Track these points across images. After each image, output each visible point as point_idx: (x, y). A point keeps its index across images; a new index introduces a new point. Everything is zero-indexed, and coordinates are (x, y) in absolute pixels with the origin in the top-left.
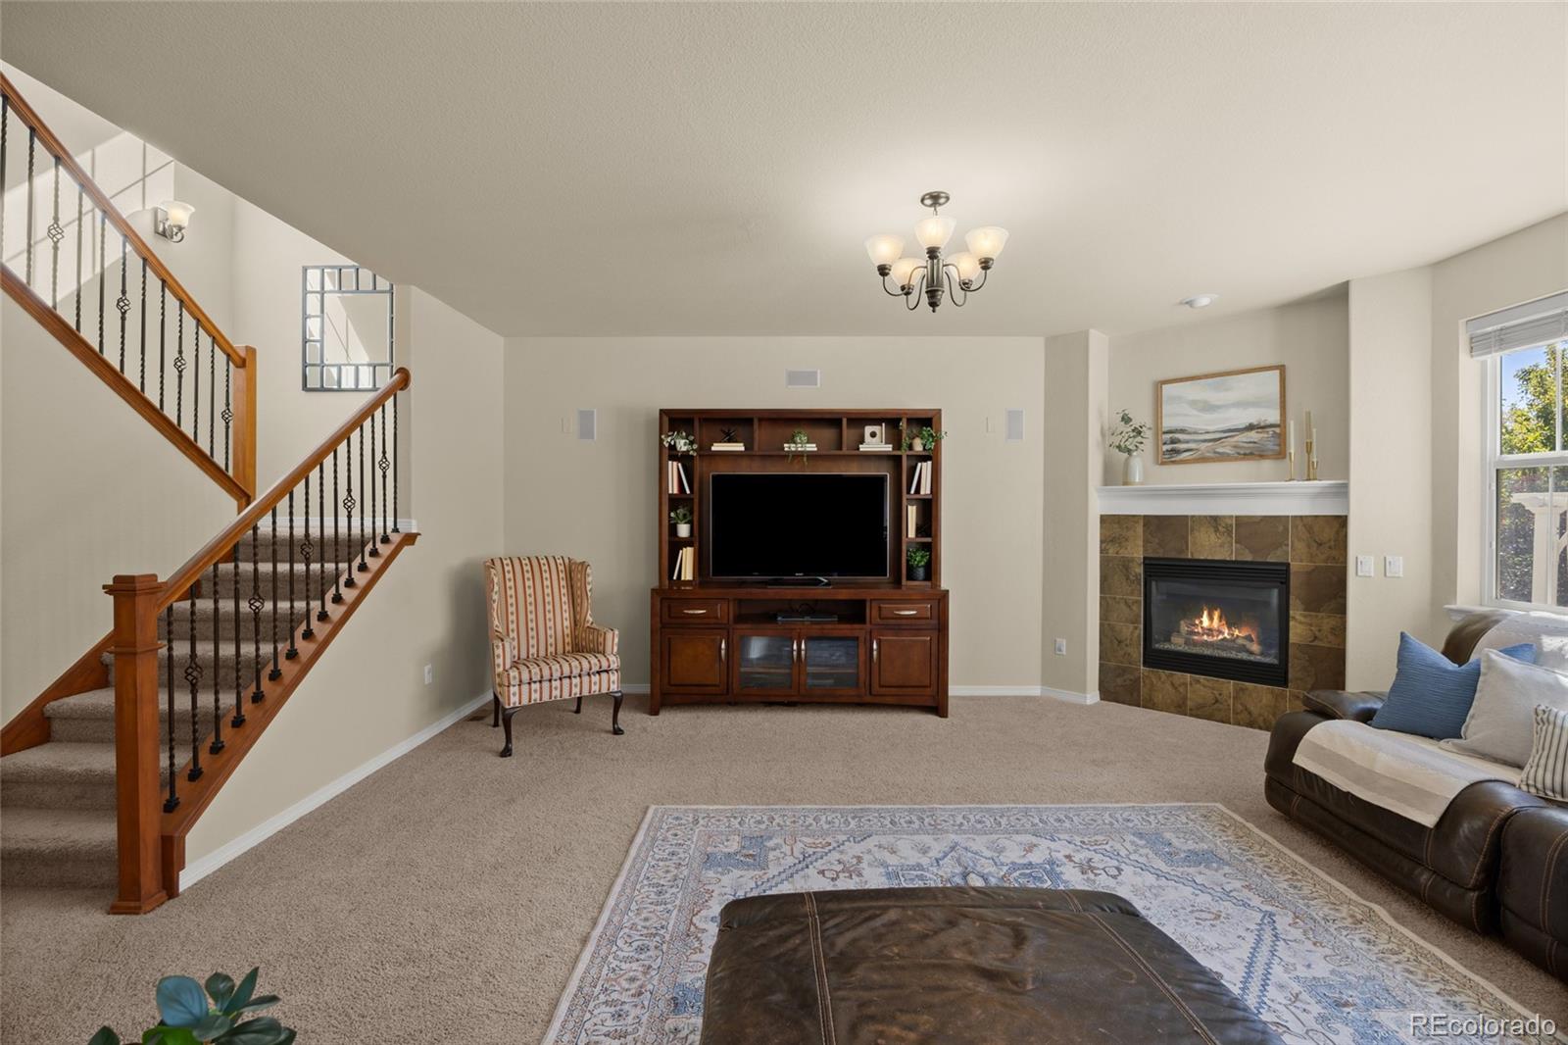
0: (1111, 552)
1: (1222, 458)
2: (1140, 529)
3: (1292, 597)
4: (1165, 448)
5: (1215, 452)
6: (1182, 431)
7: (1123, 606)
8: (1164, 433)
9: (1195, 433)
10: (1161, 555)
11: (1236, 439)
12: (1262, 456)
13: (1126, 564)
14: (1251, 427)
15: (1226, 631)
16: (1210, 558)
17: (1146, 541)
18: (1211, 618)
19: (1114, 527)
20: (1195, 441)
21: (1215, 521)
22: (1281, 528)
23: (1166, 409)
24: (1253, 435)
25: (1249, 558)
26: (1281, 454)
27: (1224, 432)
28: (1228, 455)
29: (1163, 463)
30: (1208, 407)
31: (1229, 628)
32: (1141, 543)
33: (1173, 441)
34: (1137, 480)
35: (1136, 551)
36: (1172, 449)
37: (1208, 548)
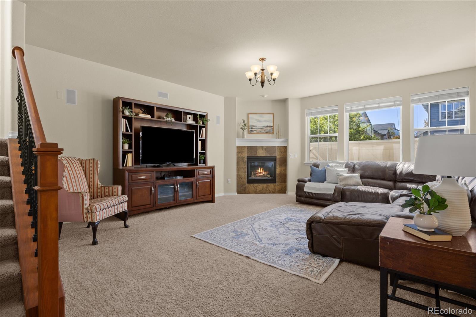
0: (239, 155)
1: (262, 133)
2: (246, 149)
3: (277, 164)
4: (250, 130)
5: (261, 132)
6: (254, 126)
7: (242, 169)
8: (250, 126)
9: (256, 127)
10: (251, 156)
11: (265, 129)
12: (270, 133)
13: (243, 159)
14: (268, 126)
15: (264, 173)
16: (261, 156)
17: (247, 152)
18: (261, 170)
19: (240, 149)
20: (257, 129)
21: (262, 147)
22: (275, 149)
23: (250, 120)
24: (268, 128)
25: (269, 156)
26: (273, 133)
27: (263, 127)
28: (263, 132)
29: (250, 134)
30: (259, 121)
31: (264, 172)
32: (246, 153)
33: (252, 128)
34: (245, 137)
35: (245, 155)
37: (261, 154)
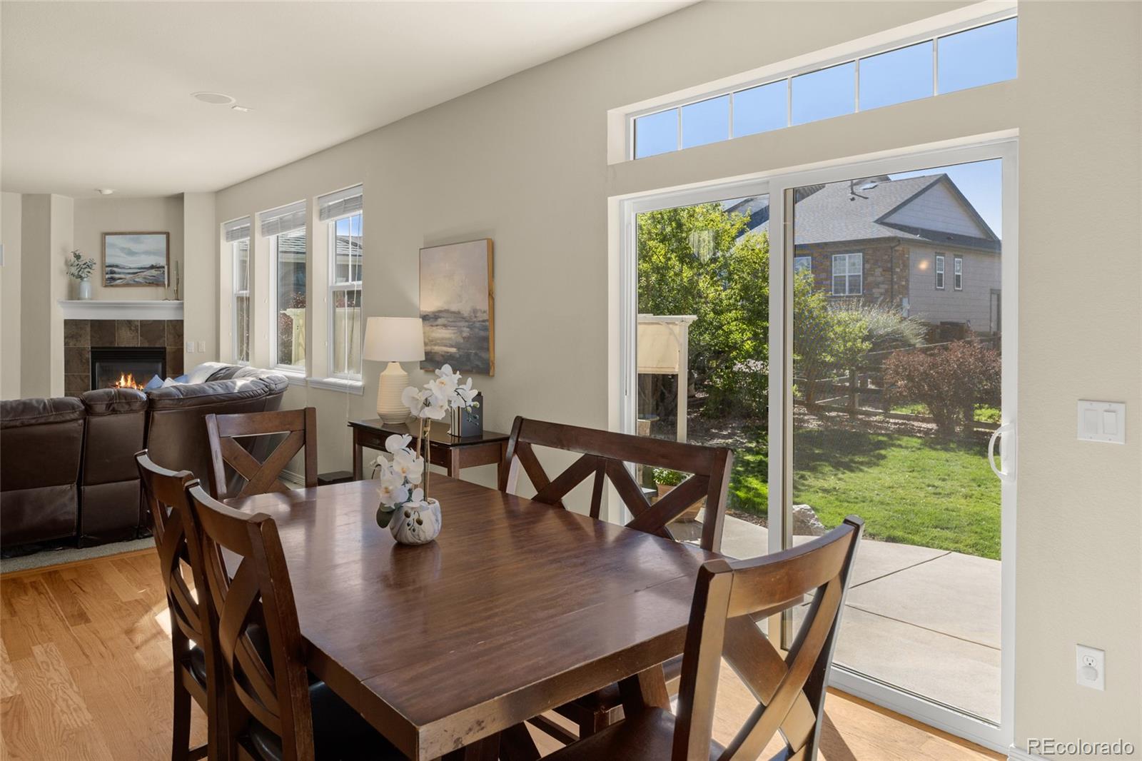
0: (71, 345)
1: (138, 284)
2: (88, 328)
3: (167, 367)
4: (107, 276)
5: (134, 281)
7: (76, 379)
8: (107, 267)
9: (124, 268)
10: (100, 346)
11: (145, 273)
13: (80, 352)
14: (152, 267)
15: (136, 387)
16: (127, 346)
17: (92, 336)
18: (126, 380)
19: (73, 327)
20: (124, 273)
21: (129, 322)
22: (161, 328)
23: (108, 251)
24: (154, 272)
25: (146, 345)
27: (139, 268)
28: (141, 283)
29: (106, 286)
30: (131, 253)
31: (137, 386)
32: (89, 338)
33: (112, 272)
34: (87, 297)
35: (86, 344)
36: (111, 278)
37: (126, 340)
